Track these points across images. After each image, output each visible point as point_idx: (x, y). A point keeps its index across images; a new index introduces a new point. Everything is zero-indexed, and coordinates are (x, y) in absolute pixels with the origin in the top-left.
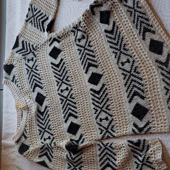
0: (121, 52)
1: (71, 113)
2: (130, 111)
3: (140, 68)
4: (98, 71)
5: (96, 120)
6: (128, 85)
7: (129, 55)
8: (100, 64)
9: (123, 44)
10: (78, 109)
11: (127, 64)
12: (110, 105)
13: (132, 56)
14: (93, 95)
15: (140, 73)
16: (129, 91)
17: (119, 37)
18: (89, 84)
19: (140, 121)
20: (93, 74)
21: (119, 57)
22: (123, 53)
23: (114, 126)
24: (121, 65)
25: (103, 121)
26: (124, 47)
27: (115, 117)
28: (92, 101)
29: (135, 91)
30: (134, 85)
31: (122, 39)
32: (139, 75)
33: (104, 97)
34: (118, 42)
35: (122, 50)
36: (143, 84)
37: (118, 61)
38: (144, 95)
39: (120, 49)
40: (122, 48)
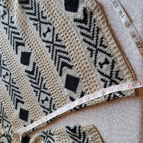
0: (41, 22)
1: (18, 99)
2: (63, 85)
3: (61, 35)
4: (26, 49)
5: (39, 103)
6: (54, 58)
7: (48, 23)
8: (26, 41)
9: (40, 12)
10: (22, 94)
11: (48, 33)
12: (45, 84)
13: (51, 23)
14: (29, 77)
15: (61, 40)
16: (57, 64)
17: (35, 5)
18: (22, 65)
19: (74, 93)
20: (22, 53)
21: (40, 28)
22: (43, 23)
23: (55, 104)
24: (43, 36)
25: (45, 102)
26: (42, 14)
27: (53, 95)
28: (30, 83)
29: (62, 61)
30: (59, 55)
31: (39, 5)
32: (61, 42)
33: (39, 77)
34: (35, 10)
35: (41, 19)
36: (67, 52)
37: (40, 33)
38: (71, 64)
39: (39, 19)
40: (41, 17)
